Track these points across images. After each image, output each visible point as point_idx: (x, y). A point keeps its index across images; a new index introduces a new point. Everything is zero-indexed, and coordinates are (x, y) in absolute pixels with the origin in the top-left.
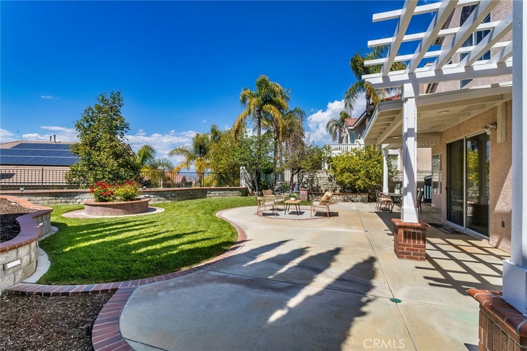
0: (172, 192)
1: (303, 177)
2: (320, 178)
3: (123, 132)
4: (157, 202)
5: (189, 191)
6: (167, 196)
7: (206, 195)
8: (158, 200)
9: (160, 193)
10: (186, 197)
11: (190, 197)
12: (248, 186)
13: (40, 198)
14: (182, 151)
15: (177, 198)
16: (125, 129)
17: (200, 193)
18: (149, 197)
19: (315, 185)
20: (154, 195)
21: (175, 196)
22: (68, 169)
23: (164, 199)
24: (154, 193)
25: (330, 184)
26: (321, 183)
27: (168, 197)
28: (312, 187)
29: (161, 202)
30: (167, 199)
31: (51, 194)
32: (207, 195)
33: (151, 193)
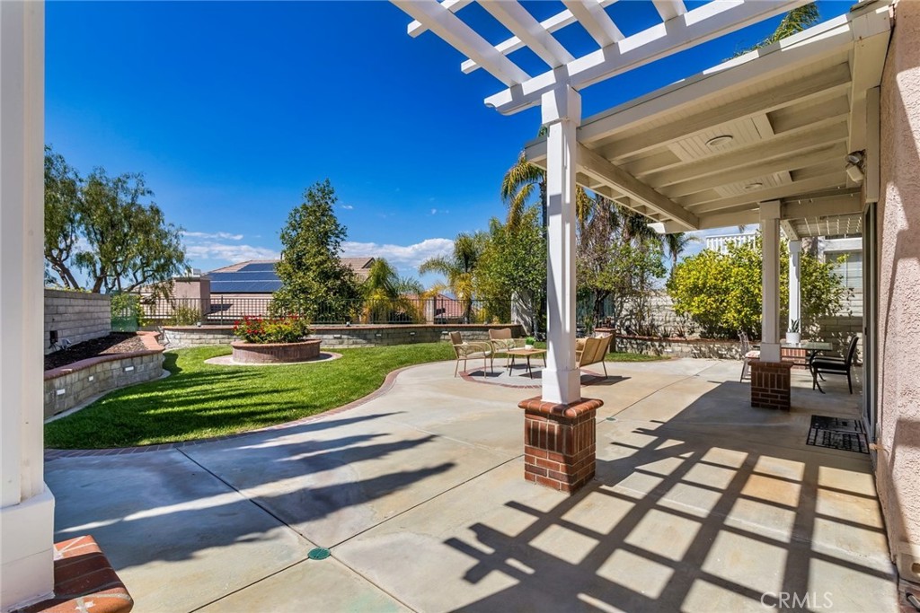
0: (375, 332)
1: (622, 307)
2: (658, 307)
3: (338, 240)
4: (353, 346)
5: (408, 330)
6: (369, 337)
7: (439, 337)
8: (354, 343)
9: (357, 332)
10: (402, 340)
11: (409, 339)
12: (522, 323)
13: (211, 336)
14: (438, 264)
15: (385, 341)
16: (342, 236)
17: (428, 334)
18: (340, 338)
19: (646, 323)
20: (348, 334)
21: (381, 338)
22: (270, 297)
23: (364, 342)
24: (348, 332)
25: (678, 319)
26: (659, 317)
27: (370, 340)
28: (641, 326)
29: (359, 346)
30: (369, 341)
31: (223, 332)
32: (442, 337)
33: (343, 332)
